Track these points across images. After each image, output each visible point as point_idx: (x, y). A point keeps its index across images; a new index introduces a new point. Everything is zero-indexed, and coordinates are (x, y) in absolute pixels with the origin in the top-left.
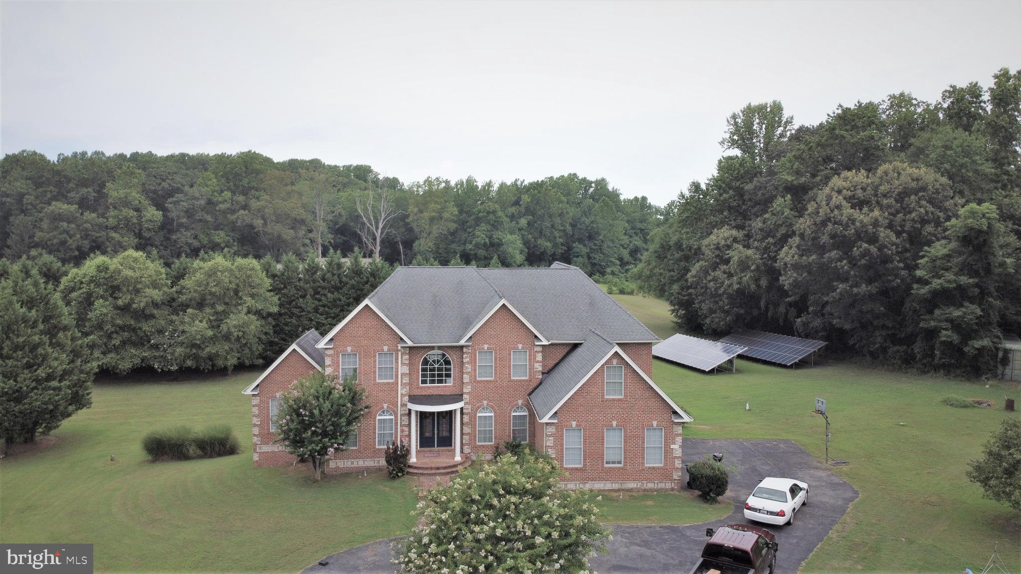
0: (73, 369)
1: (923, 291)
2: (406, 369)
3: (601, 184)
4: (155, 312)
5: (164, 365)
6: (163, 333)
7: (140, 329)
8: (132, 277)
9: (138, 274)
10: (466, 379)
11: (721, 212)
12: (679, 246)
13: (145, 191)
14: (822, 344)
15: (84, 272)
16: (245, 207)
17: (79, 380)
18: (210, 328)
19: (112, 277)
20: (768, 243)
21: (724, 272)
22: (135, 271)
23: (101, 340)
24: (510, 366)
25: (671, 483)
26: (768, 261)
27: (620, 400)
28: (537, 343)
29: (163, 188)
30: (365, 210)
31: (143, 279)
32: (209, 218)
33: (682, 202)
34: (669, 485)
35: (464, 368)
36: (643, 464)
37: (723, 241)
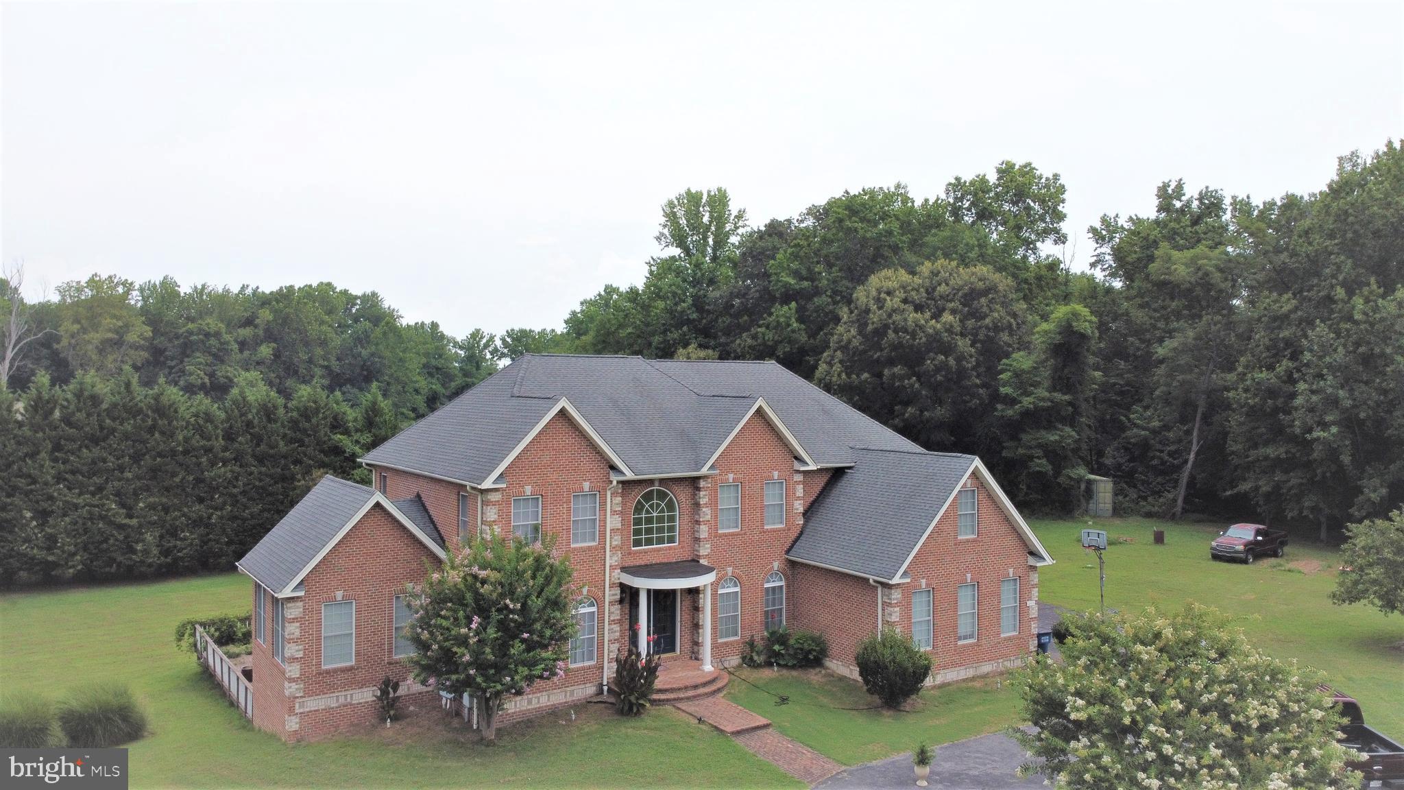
1: (1010, 412)
2: (616, 522)
10: (704, 532)
24: (762, 508)
27: (974, 541)
28: (798, 468)
35: (700, 514)
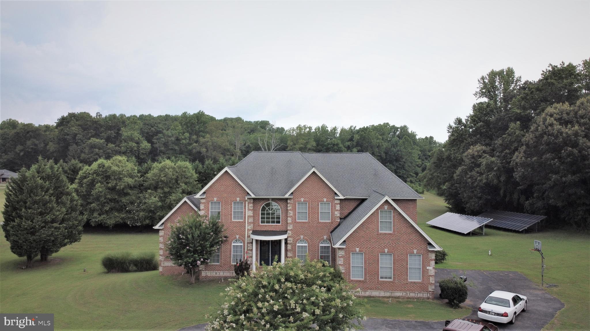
0: (70, 218)
2: (251, 213)
3: (404, 129)
4: (130, 191)
5: (133, 222)
6: (134, 204)
7: (121, 201)
8: (117, 171)
9: (121, 169)
10: (290, 220)
11: (475, 136)
12: (449, 158)
13: (142, 132)
14: (543, 217)
15: (91, 168)
16: (196, 142)
17: (73, 225)
18: (160, 201)
19: (106, 170)
20: (506, 153)
21: (478, 172)
22: (119, 168)
23: (98, 206)
24: (318, 213)
25: (427, 293)
26: (506, 164)
27: (390, 234)
28: (336, 198)
29: (152, 131)
30: (263, 144)
31: (124, 172)
32: (176, 148)
33: (450, 130)
34: (425, 295)
35: (288, 213)
36: (407, 279)
37: (476, 153)
